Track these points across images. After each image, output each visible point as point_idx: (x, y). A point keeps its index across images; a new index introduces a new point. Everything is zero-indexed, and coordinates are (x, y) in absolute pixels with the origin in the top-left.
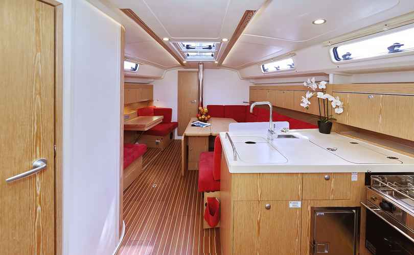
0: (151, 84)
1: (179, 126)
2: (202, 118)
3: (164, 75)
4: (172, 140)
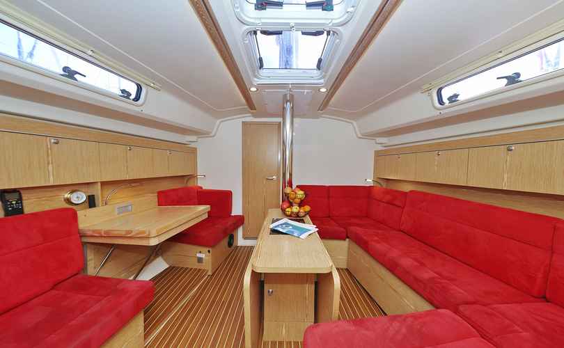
0: (193, 145)
2: (292, 212)
3: (215, 129)
4: (232, 248)
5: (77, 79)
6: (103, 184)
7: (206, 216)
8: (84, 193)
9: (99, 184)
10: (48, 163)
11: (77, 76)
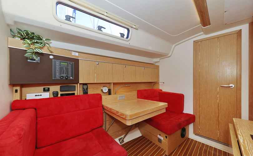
0: (157, 64)
1: (197, 119)
3: (171, 52)
4: (184, 139)
5: (103, 30)
6: (114, 84)
7: (164, 111)
8: (108, 88)
9: (112, 84)
10: (95, 73)
11: (102, 29)
